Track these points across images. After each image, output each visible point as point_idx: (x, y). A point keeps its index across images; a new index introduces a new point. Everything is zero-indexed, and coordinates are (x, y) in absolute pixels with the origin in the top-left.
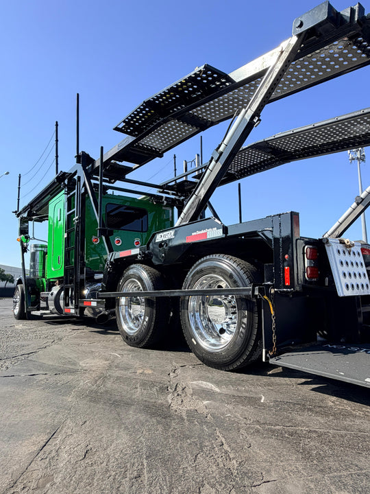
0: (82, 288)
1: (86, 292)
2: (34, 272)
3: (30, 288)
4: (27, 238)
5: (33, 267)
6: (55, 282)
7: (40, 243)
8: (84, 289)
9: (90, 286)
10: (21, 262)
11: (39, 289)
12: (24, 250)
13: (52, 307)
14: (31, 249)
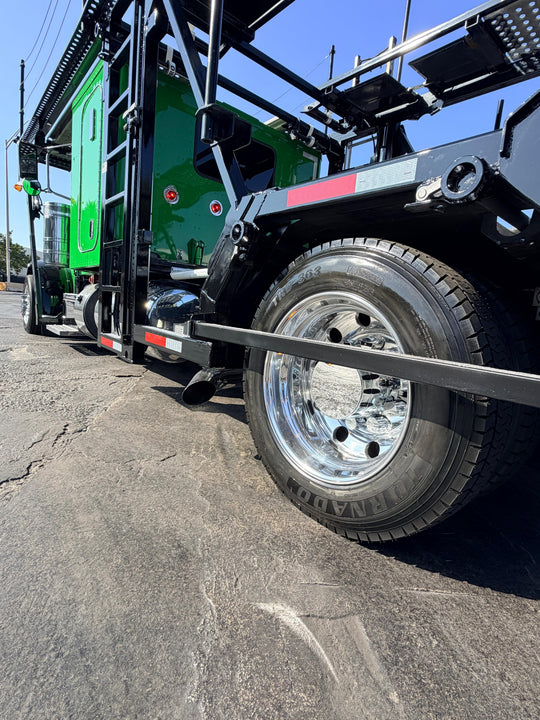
0: (143, 296)
1: (149, 305)
2: (51, 256)
3: (48, 283)
4: (36, 187)
5: (50, 245)
6: (89, 277)
7: (60, 201)
8: (145, 299)
9: (158, 293)
10: (29, 233)
11: (63, 287)
12: (35, 213)
13: (81, 323)
14: (46, 212)
